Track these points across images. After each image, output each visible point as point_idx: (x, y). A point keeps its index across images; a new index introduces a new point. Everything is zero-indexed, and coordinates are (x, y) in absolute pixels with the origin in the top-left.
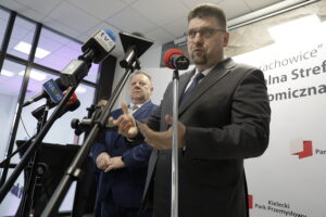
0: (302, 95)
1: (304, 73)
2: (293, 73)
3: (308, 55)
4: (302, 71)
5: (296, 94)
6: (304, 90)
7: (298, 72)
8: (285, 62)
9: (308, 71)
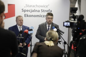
0: (43, 17)
1: (44, 11)
2: (41, 10)
3: (45, 6)
4: (44, 10)
5: (42, 16)
6: (44, 16)
7: (43, 10)
8: (39, 6)
9: (45, 11)
